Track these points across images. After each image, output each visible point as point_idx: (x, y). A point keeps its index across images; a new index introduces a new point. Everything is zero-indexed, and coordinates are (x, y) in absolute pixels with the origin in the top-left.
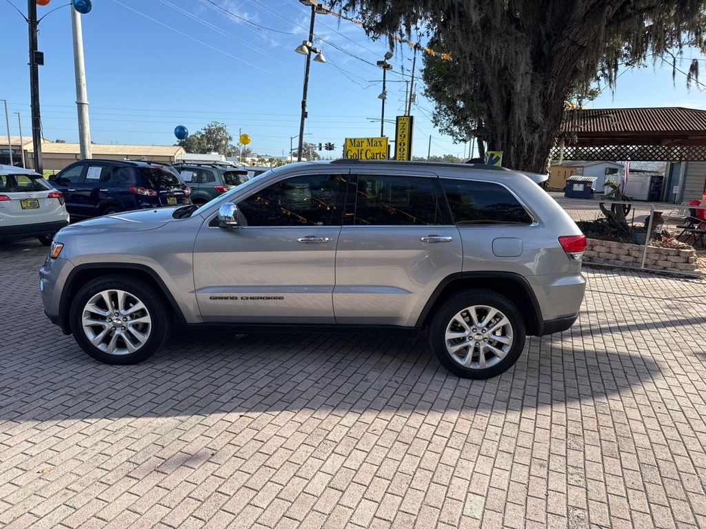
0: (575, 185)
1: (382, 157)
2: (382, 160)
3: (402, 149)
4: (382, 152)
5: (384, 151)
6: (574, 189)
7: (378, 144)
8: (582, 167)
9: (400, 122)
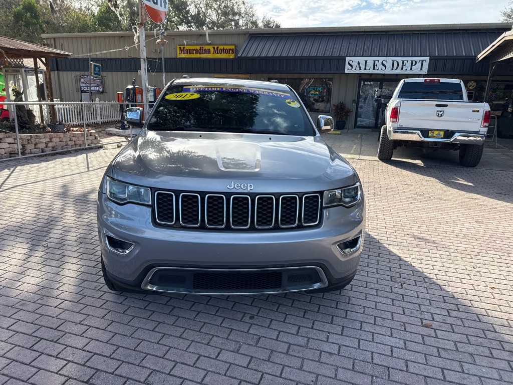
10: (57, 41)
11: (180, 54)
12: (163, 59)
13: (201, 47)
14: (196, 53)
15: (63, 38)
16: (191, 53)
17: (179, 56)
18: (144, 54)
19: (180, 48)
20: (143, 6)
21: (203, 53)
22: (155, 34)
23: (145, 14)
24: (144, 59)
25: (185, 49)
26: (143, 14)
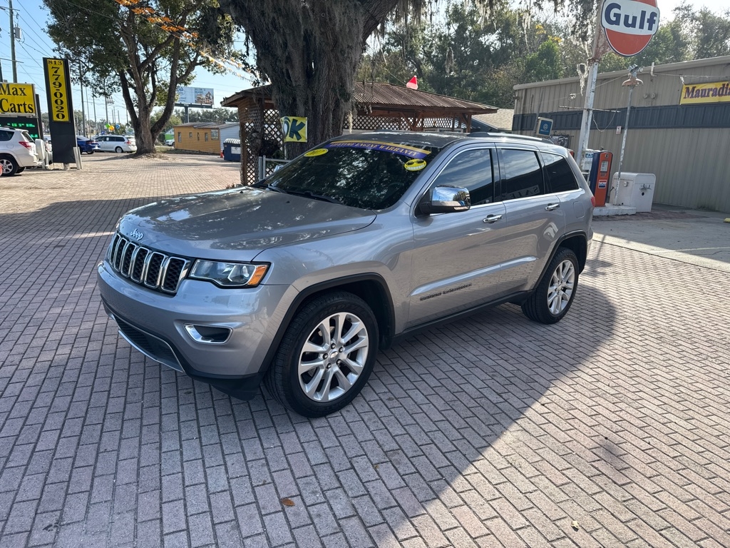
0: (233, 148)
1: (27, 109)
2: (27, 115)
3: (59, 102)
4: (27, 103)
5: (29, 101)
6: (233, 152)
7: (19, 92)
8: (218, 129)
9: (50, 66)
10: (529, 92)
11: (685, 98)
12: (628, 109)
13: (724, 85)
14: (713, 95)
15: (536, 88)
16: (704, 96)
17: (683, 101)
18: (590, 103)
19: (688, 89)
20: (603, 33)
21: (726, 95)
22: (652, 70)
23: (604, 44)
24: (588, 110)
25: (696, 89)
26: (600, 44)
